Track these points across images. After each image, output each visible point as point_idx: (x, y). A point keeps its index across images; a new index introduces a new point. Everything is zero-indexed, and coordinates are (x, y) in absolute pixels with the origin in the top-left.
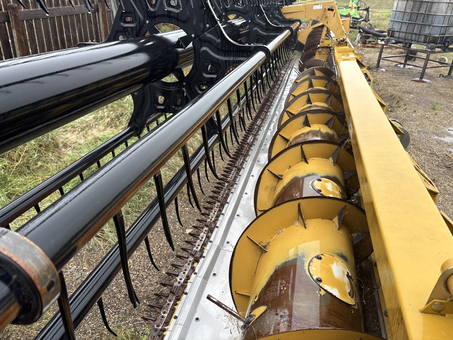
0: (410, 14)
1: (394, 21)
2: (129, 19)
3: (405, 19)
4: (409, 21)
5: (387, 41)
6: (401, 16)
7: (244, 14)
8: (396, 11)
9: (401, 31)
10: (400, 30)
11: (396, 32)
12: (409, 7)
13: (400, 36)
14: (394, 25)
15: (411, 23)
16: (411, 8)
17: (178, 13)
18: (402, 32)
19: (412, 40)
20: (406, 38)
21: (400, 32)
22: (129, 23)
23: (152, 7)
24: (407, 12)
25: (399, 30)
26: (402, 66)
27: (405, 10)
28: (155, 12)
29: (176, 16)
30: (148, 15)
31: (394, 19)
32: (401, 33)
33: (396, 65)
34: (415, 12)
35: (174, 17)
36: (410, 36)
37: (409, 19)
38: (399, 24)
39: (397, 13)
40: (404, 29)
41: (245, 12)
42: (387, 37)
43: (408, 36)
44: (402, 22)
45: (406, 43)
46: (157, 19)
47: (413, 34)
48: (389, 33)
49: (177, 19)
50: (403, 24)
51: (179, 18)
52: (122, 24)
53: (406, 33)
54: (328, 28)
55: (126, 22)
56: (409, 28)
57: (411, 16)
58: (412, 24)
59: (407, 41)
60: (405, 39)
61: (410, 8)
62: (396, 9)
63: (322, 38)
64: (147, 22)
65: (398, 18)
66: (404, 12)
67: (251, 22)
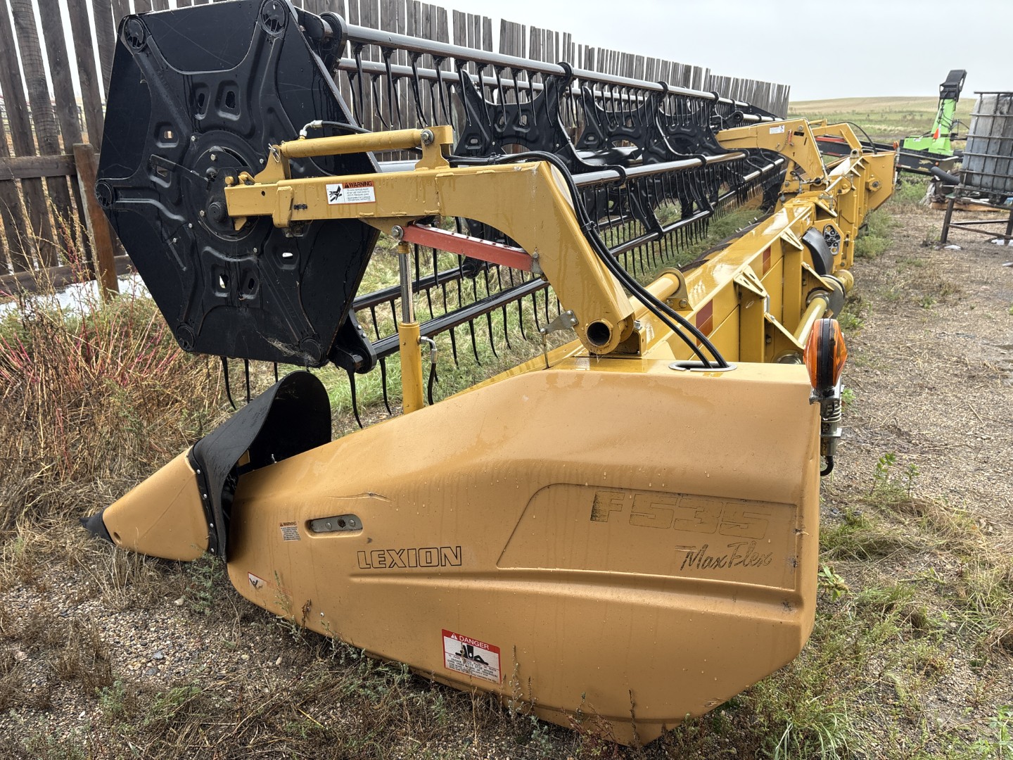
0: (1000, 141)
1: (970, 155)
2: (473, 141)
3: (990, 151)
4: (998, 154)
5: (958, 192)
6: (983, 145)
7: (636, 139)
8: (974, 137)
9: (984, 173)
10: (983, 171)
11: (975, 176)
12: (999, 128)
13: (984, 183)
14: (971, 163)
15: (1002, 158)
16: (1002, 130)
17: (526, 133)
18: (987, 175)
19: (1005, 191)
20: (995, 186)
21: (982, 175)
22: (474, 145)
23: (499, 127)
24: (995, 138)
25: (980, 172)
26: (1001, 242)
27: (990, 134)
28: (502, 133)
29: (524, 136)
30: (494, 136)
31: (971, 151)
32: (984, 177)
33: (989, 241)
34: (1009, 137)
35: (522, 138)
36: (1001, 181)
37: (997, 151)
38: (979, 161)
39: (976, 140)
40: (989, 169)
41: (636, 136)
42: (960, 184)
43: (998, 182)
44: (986, 157)
45: (994, 196)
46: (504, 140)
47: (1007, 178)
48: (962, 178)
49: (526, 139)
50: (988, 161)
51: (527, 138)
52: (467, 146)
53: (994, 176)
54: (795, 163)
55: (470, 145)
56: (998, 167)
57: (1003, 145)
58: (1003, 160)
59: (995, 192)
60: (993, 189)
61: (999, 130)
62: (974, 133)
63: (786, 179)
64: (494, 143)
65: (979, 149)
66: (990, 139)
67: (645, 150)
